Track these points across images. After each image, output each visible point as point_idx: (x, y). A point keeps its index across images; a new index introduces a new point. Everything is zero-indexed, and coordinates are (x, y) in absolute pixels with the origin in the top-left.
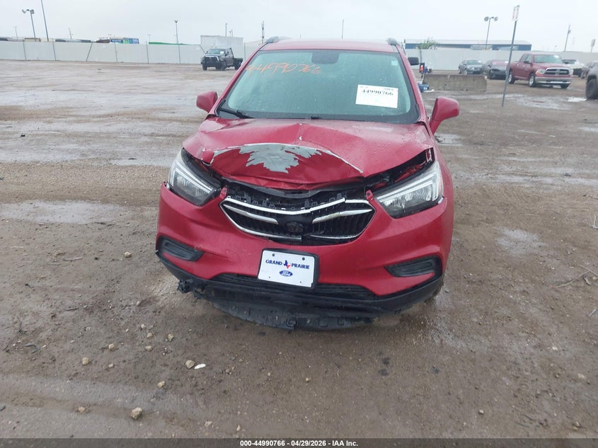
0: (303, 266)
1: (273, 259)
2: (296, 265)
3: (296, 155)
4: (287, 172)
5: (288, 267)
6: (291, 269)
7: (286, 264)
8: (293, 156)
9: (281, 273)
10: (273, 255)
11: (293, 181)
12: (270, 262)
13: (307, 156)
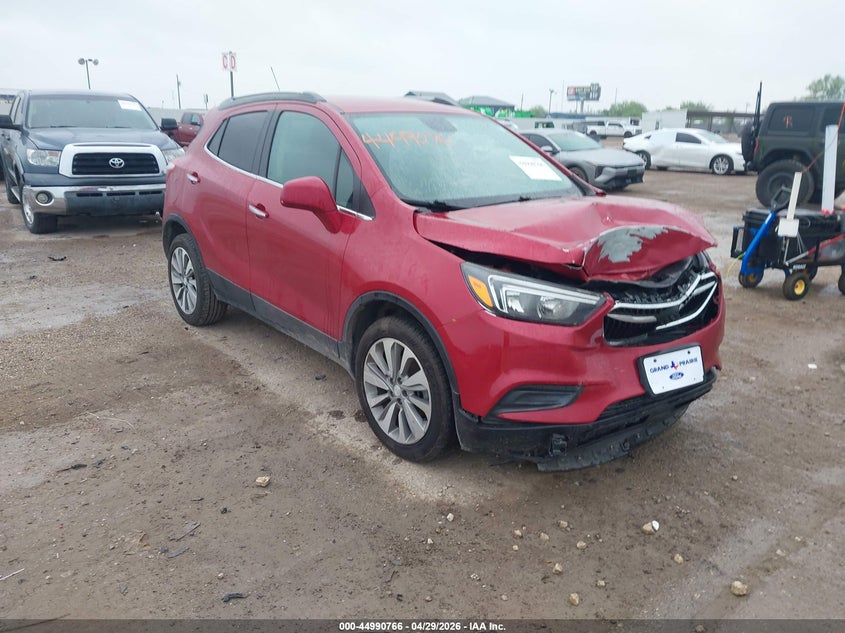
0: (692, 361)
1: (656, 365)
2: (684, 363)
3: (641, 238)
4: (628, 260)
5: (676, 368)
6: (681, 369)
7: (673, 365)
8: (637, 239)
9: (671, 377)
10: (655, 361)
11: (635, 269)
12: (655, 370)
13: (651, 236)
